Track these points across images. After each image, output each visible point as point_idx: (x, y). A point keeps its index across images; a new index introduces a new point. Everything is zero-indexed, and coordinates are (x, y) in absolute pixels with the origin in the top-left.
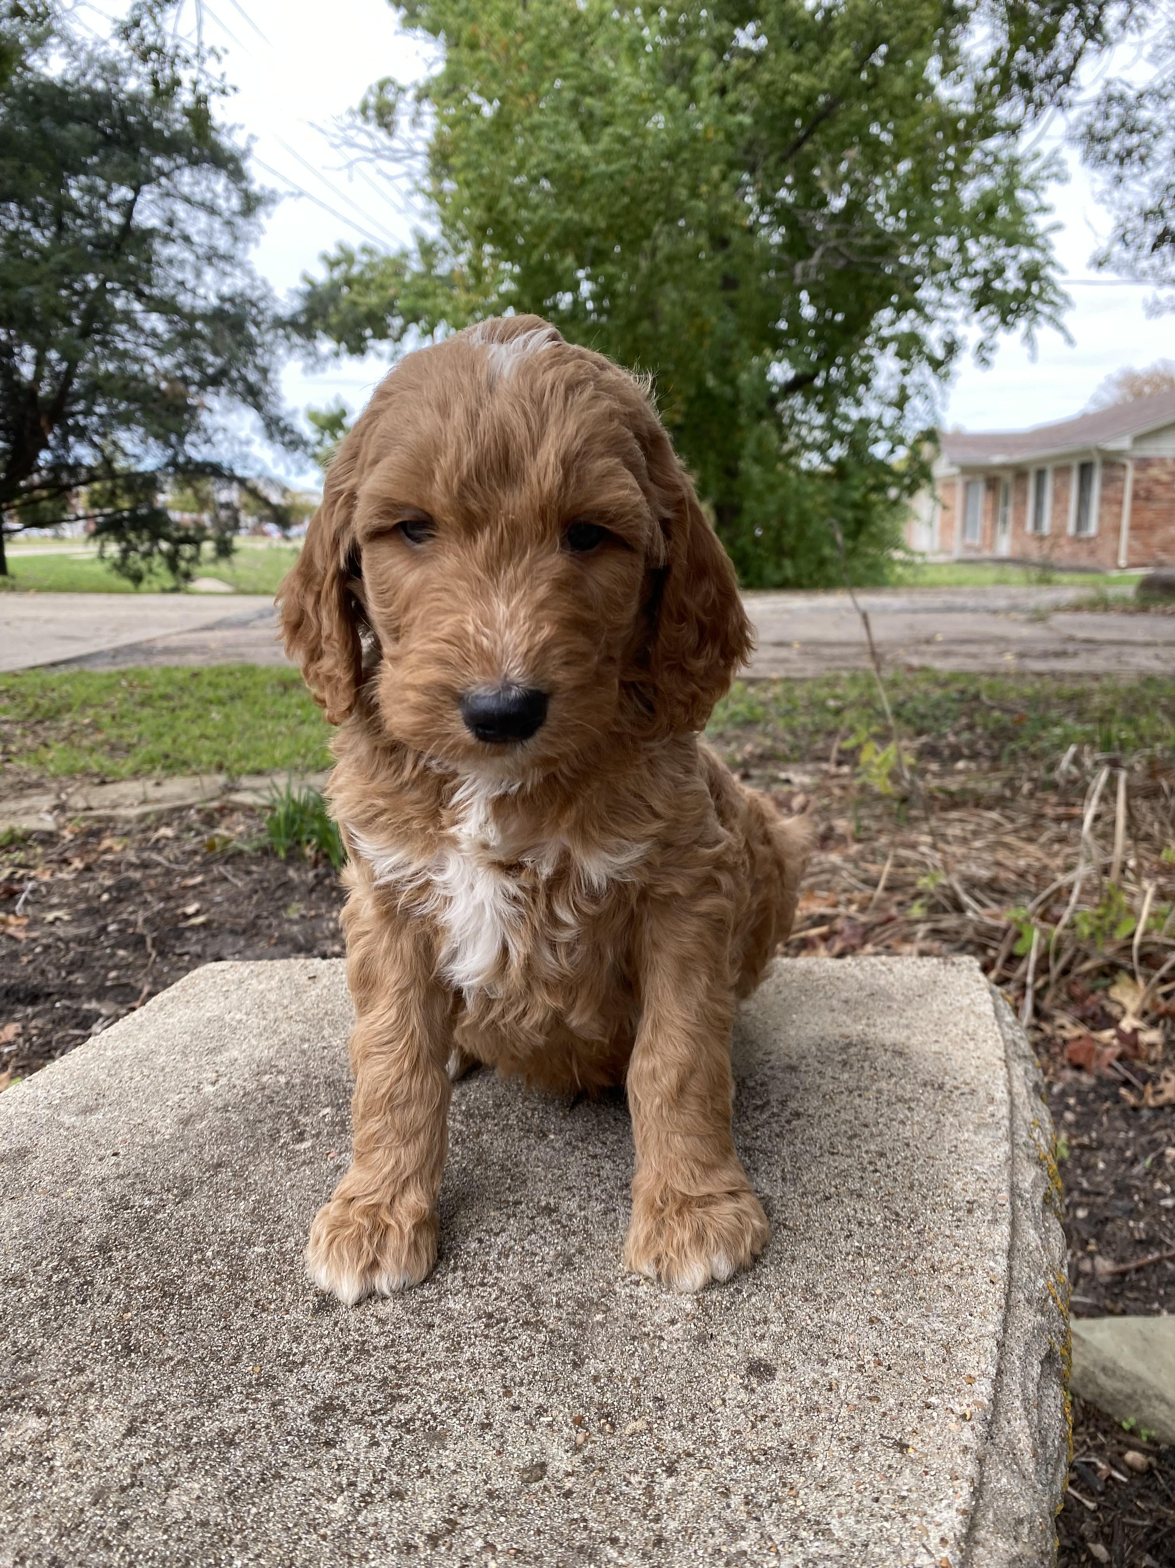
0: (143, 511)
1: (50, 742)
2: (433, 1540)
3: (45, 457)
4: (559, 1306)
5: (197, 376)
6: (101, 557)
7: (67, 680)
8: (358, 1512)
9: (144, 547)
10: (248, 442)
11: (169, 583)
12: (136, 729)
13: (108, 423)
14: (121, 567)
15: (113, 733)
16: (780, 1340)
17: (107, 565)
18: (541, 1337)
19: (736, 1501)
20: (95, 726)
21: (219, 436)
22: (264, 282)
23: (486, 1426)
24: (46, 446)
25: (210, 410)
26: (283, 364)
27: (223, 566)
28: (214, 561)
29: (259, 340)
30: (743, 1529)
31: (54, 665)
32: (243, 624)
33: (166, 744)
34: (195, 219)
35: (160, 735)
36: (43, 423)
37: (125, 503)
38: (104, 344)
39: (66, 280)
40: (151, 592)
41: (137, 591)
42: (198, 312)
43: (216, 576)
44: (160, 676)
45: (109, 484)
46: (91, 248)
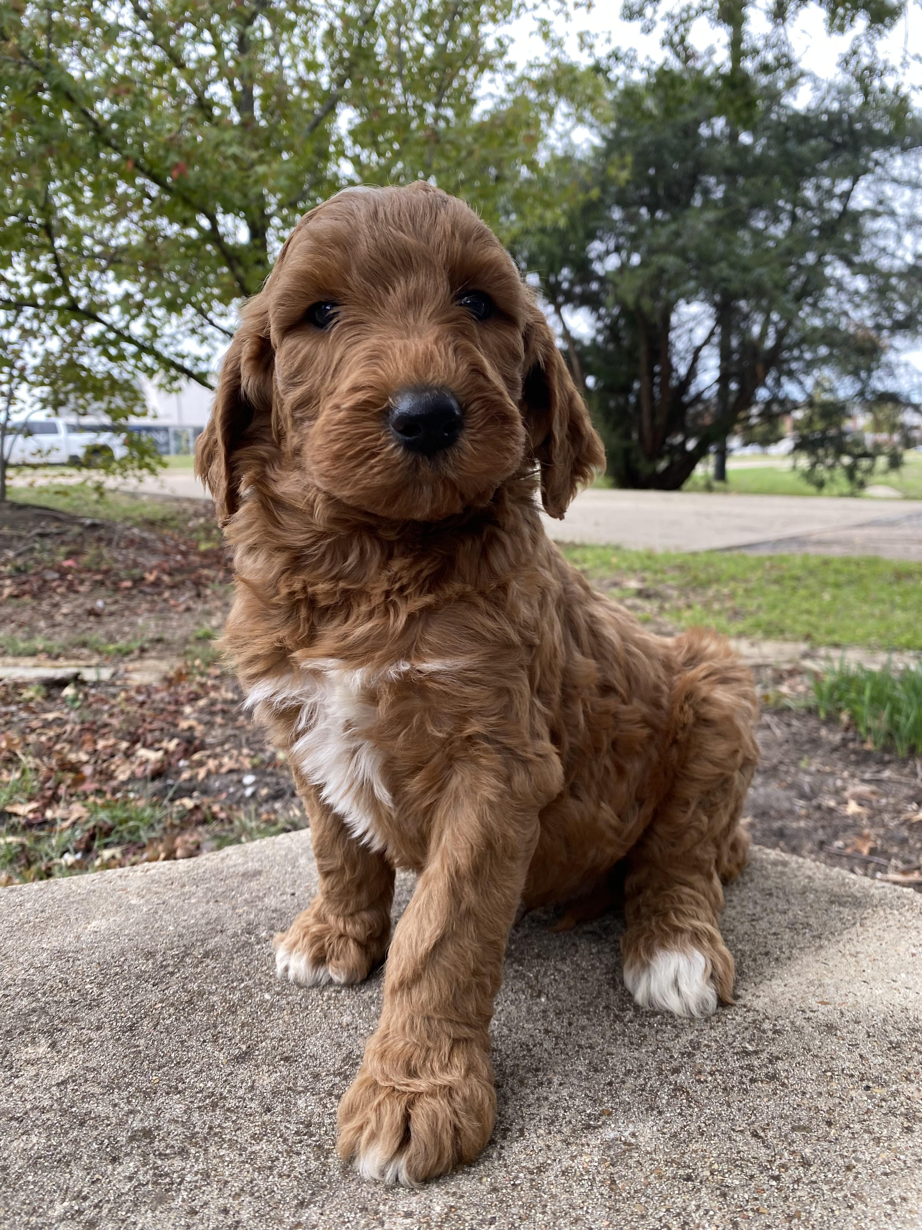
1: (694, 605)
5: (888, 323)
6: (794, 468)
7: (728, 560)
9: (830, 461)
11: (846, 490)
14: (809, 476)
15: (738, 602)
17: (797, 474)
21: (901, 371)
27: (893, 477)
28: (885, 472)
36: (760, 369)
37: (820, 426)
38: (814, 305)
39: (791, 259)
40: (831, 496)
41: (819, 494)
42: (895, 271)
43: (886, 484)
44: (798, 561)
45: (808, 412)
46: (815, 233)
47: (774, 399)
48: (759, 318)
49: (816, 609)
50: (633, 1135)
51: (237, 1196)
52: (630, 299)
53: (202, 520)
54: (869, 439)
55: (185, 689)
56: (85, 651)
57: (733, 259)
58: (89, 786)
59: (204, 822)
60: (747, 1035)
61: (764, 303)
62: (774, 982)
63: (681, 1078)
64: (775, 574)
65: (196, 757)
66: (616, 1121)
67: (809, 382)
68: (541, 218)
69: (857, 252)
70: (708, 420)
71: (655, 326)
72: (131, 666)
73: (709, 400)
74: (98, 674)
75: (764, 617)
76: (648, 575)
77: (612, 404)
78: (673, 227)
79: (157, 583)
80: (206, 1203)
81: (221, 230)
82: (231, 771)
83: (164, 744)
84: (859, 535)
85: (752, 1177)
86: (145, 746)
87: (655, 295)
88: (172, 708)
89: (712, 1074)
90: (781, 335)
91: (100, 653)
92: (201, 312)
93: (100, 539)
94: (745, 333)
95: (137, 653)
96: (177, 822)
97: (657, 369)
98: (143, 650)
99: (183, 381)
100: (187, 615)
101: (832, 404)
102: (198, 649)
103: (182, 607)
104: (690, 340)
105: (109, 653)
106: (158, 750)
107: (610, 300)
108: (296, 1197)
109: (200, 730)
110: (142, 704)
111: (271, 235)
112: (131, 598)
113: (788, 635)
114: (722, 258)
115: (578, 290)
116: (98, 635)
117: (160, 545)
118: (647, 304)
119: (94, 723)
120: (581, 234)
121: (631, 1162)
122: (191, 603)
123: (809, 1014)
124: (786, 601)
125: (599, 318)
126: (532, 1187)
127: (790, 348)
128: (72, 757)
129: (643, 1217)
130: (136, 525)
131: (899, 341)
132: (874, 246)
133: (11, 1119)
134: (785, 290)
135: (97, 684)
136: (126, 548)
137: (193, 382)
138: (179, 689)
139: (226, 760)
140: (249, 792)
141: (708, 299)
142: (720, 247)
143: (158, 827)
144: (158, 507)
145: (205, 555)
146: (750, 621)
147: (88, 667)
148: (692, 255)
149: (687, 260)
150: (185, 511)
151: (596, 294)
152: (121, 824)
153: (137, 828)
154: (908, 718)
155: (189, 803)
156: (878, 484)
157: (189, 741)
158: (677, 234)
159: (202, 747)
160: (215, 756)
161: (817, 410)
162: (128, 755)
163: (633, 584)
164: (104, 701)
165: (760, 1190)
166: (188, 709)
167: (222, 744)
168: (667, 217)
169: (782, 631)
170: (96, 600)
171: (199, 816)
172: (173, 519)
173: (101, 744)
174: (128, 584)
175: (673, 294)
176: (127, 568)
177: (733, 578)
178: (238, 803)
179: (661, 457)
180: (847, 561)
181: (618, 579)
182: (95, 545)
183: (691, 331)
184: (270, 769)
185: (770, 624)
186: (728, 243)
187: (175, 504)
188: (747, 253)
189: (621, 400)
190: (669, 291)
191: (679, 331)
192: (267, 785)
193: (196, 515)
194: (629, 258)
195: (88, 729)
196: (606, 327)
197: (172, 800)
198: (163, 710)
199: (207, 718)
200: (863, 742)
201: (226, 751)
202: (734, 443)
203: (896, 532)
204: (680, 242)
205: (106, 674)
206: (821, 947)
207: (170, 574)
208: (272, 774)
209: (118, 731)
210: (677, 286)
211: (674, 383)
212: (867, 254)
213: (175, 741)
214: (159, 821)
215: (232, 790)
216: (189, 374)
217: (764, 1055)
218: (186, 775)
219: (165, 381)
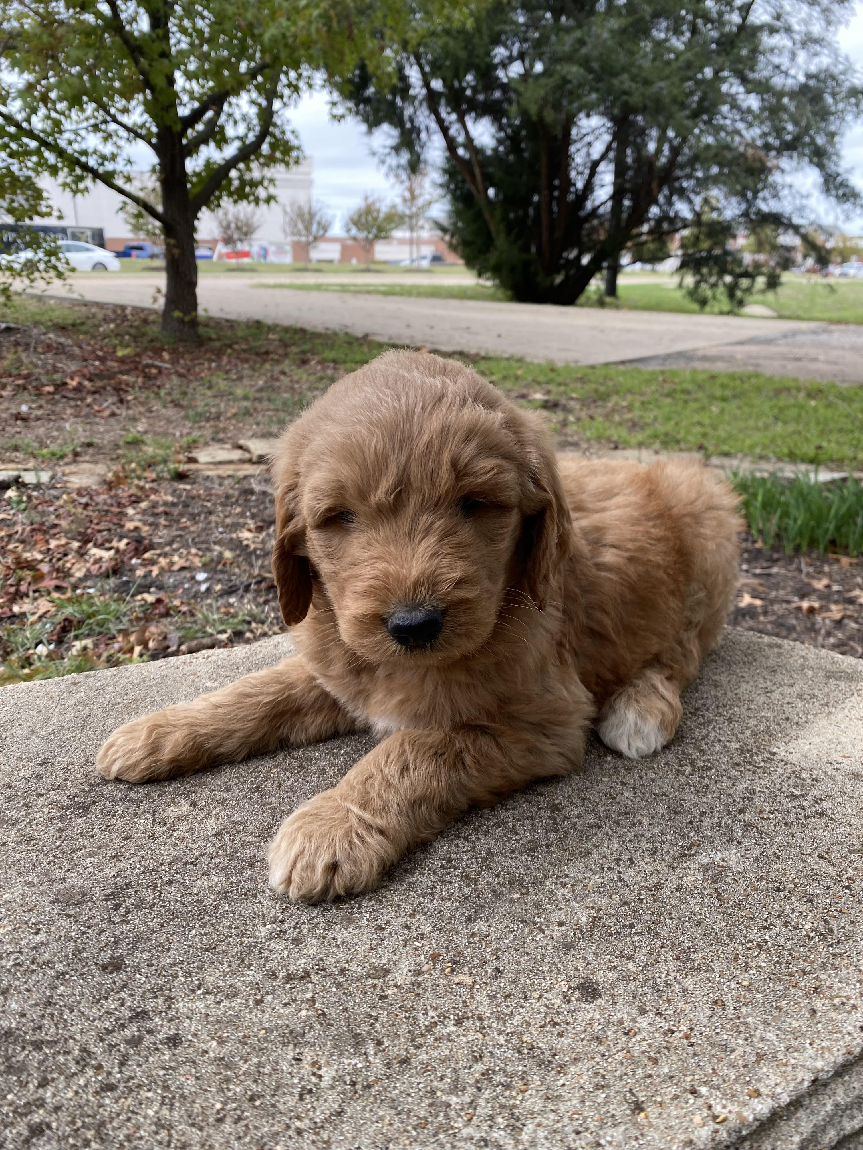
0: (717, 252)
1: (596, 416)
2: (289, 978)
3: (654, 211)
4: (497, 876)
5: (777, 143)
6: (680, 286)
7: (624, 374)
8: (270, 939)
9: (713, 280)
10: (808, 196)
11: (726, 308)
12: (655, 412)
13: (703, 183)
14: (693, 294)
15: (636, 414)
16: (626, 978)
17: (683, 292)
18: (467, 890)
19: (479, 1067)
20: (630, 408)
21: (786, 192)
22: (847, 59)
23: (380, 928)
24: (656, 202)
25: (783, 171)
26: (850, 127)
27: (770, 296)
28: (763, 292)
29: (833, 109)
30: (464, 1089)
31: (623, 362)
32: (768, 341)
33: (669, 427)
34: (800, 9)
35: (669, 419)
36: (654, 185)
37: (705, 245)
38: (709, 122)
39: (690, 74)
40: (712, 313)
41: (702, 311)
42: (787, 89)
43: (763, 303)
44: (688, 375)
45: (695, 230)
46: (714, 46)
47: (664, 217)
48: (654, 133)
49: (707, 421)
50: (723, 860)
51: (412, 916)
52: (533, 110)
53: (112, 326)
54: (748, 258)
55: (124, 492)
56: (20, 455)
57: (634, 70)
58: (49, 583)
59: (167, 614)
60: (791, 782)
61: (661, 119)
62: (800, 741)
63: (748, 817)
64: (667, 387)
65: (147, 555)
66: (706, 850)
67: (698, 200)
68: (449, 19)
69: (752, 70)
70: (602, 236)
71: (555, 138)
72: (67, 469)
73: (602, 216)
74: (38, 477)
75: (661, 428)
76: (551, 387)
77: (512, 216)
78: (578, 34)
79: (78, 389)
80: (388, 922)
81: (123, 16)
82: (183, 569)
83: (115, 544)
84: (740, 352)
85: (828, 887)
86: (96, 546)
87: (557, 106)
88: (115, 510)
89: (772, 813)
90: (675, 151)
91: (35, 457)
92: (103, 107)
93: (17, 344)
94: (639, 149)
95: (70, 457)
96: (141, 615)
97: (557, 182)
98: (76, 454)
99: (88, 182)
100: (112, 420)
101: (719, 223)
102: (132, 454)
103: (107, 413)
104: (588, 155)
105: (43, 456)
106: (110, 549)
107: (513, 109)
108: (463, 914)
109: (145, 530)
110: (86, 506)
111: (172, 24)
112: (56, 403)
113: (683, 445)
114: (624, 69)
115: (481, 97)
116: (28, 438)
117: (77, 350)
118: (549, 116)
119: (42, 524)
120: (486, 39)
121: (728, 880)
122: (114, 408)
123: (836, 766)
124: (679, 414)
125: (501, 128)
126: (655, 901)
127: (682, 167)
128: (27, 555)
129: (752, 919)
130: (48, 330)
131: (784, 163)
132: (769, 63)
133: (186, 863)
134: (683, 106)
135: (38, 486)
136: (43, 353)
137: (99, 183)
138: (120, 492)
139: (176, 558)
140: (203, 587)
141: (607, 114)
142: (622, 58)
143: (125, 620)
144: (66, 312)
145: (122, 361)
146: (649, 432)
147: (26, 470)
148: (595, 65)
149: (590, 70)
150: (94, 316)
151: (498, 102)
152: (89, 617)
153: (105, 621)
154: (795, 521)
155: (150, 598)
156: (757, 303)
157: (139, 541)
158: (582, 42)
159: (151, 547)
160: (165, 555)
161: (704, 229)
162: (81, 554)
163: (539, 397)
164: (50, 503)
165: (835, 896)
166: (130, 511)
167: (170, 543)
168: (572, 22)
169: (678, 442)
170: (20, 404)
171: (161, 609)
172: (83, 324)
173: (53, 544)
174: (51, 389)
175: (575, 105)
176: (47, 373)
177: (630, 391)
178: (195, 597)
179: (558, 272)
180: (732, 377)
181: (525, 391)
182: (13, 350)
183: (589, 144)
184: (220, 567)
185: (666, 434)
186: (631, 53)
187: (84, 309)
188: (646, 64)
189: (521, 213)
190: (571, 102)
191: (578, 145)
192: (219, 581)
193: (106, 320)
194: (532, 66)
195: (39, 530)
196: (508, 137)
197: (133, 596)
198: (107, 511)
199: (151, 519)
200: (754, 542)
201: (176, 550)
202: (625, 259)
203: (773, 349)
204: (584, 51)
205: (45, 477)
206: (830, 713)
207: (90, 380)
208: (222, 572)
209: (67, 532)
210: (579, 97)
211: (571, 197)
212: (762, 72)
213: (125, 541)
214: (125, 614)
215: (186, 586)
216: (96, 175)
217: (810, 798)
218: (140, 572)
219: (69, 180)
